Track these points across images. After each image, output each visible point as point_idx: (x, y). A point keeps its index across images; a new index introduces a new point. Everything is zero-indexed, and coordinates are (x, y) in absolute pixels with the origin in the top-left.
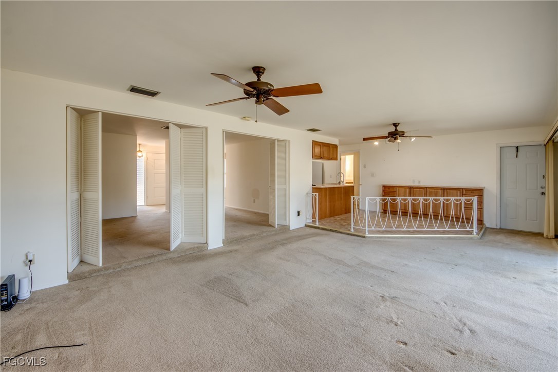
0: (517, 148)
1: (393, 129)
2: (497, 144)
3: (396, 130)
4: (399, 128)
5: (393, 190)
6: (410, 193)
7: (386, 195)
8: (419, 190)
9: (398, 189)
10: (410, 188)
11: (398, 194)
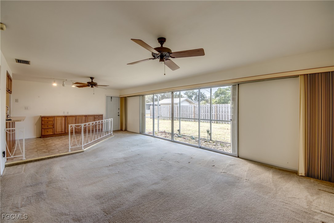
0: (111, 97)
1: (90, 80)
2: (105, 95)
3: (92, 81)
4: (94, 81)
5: (52, 119)
6: (65, 120)
7: (45, 124)
8: (71, 118)
9: (56, 119)
10: (66, 117)
11: (56, 122)
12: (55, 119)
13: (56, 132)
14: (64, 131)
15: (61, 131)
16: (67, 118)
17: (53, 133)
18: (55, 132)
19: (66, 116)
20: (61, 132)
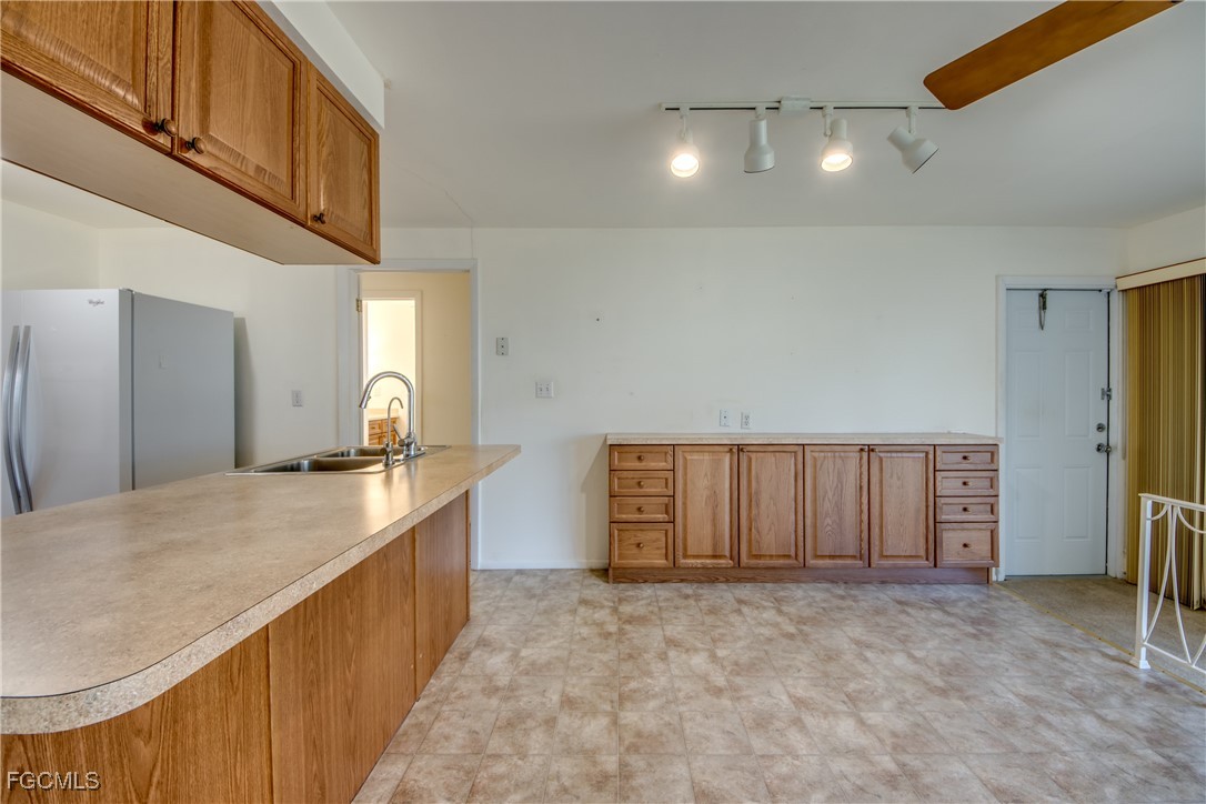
0: (1043, 296)
5: (662, 465)
6: (736, 475)
7: (624, 491)
8: (770, 458)
9: (685, 459)
10: (738, 449)
11: (685, 484)
12: (679, 463)
13: (686, 556)
14: (727, 553)
15: (715, 549)
16: (750, 460)
17: (671, 557)
18: (680, 553)
19: (740, 448)
20: (715, 557)
